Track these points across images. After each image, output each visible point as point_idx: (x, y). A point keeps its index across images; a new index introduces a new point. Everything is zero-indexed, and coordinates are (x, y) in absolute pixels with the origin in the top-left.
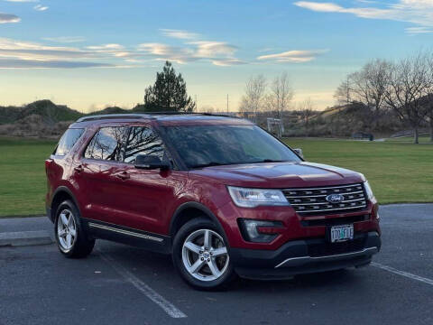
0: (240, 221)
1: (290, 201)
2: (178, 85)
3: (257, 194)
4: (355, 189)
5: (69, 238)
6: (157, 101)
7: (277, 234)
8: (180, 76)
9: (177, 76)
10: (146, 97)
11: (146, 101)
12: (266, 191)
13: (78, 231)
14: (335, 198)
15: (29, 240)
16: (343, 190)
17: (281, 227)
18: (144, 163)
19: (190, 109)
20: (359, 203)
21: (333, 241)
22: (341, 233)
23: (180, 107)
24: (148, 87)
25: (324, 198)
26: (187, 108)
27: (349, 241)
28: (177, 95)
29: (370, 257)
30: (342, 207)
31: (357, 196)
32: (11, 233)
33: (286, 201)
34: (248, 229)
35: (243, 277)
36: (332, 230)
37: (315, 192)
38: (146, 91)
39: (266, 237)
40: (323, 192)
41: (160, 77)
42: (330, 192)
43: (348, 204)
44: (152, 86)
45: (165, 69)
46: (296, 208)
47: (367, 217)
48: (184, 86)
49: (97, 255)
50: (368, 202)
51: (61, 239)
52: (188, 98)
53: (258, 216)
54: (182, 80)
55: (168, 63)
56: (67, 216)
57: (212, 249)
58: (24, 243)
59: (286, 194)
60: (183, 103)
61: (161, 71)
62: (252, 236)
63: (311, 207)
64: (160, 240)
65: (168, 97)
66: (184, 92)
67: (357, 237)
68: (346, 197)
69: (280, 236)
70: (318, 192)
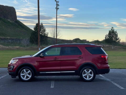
2: (115, 34)
6: (109, 38)
8: (116, 31)
10: (105, 38)
11: (105, 39)
23: (116, 40)
24: (106, 35)
26: (118, 41)
28: (115, 37)
41: (110, 32)
44: (108, 34)
45: (111, 29)
48: (117, 34)
52: (118, 38)
54: (116, 33)
65: (112, 37)
66: (117, 36)
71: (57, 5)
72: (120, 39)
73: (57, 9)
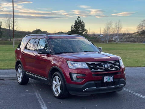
0: (70, 74)
1: (89, 67)
2: (82, 24)
3: (77, 64)
4: (115, 62)
5: (21, 77)
6: (75, 30)
7: (83, 79)
8: (83, 22)
9: (82, 21)
10: (71, 29)
12: (80, 63)
13: (23, 75)
14: (106, 66)
15: (10, 78)
16: (111, 63)
17: (85, 76)
18: (41, 52)
19: (86, 33)
20: (117, 68)
21: (105, 82)
22: (108, 79)
23: (83, 32)
25: (102, 66)
27: (111, 82)
29: (122, 88)
30: (109, 69)
31: (116, 65)
32: (4, 75)
33: (87, 66)
34: (73, 77)
35: (72, 94)
36: (105, 77)
37: (99, 64)
38: (71, 26)
39: (79, 80)
40: (102, 63)
41: (76, 22)
42: (105, 64)
43: (112, 68)
44: (73, 25)
45: (78, 19)
46: (91, 69)
47: (119, 73)
48: (84, 25)
49: (30, 84)
50: (120, 67)
51: (18, 78)
52: (85, 29)
53: (78, 72)
54: (83, 23)
55: (79, 17)
56: (20, 70)
58: (8, 79)
59: (87, 64)
60: (84, 31)
61: (76, 20)
62: (74, 79)
63: (97, 69)
64: (46, 79)
65: (79, 28)
66: (84, 27)
67: (115, 80)
68: (111, 66)
69: (85, 79)
70: (100, 64)
72: (87, 30)
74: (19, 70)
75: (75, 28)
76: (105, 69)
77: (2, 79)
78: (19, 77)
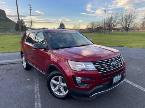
0: (73, 76)
1: (96, 67)
4: (119, 58)
16: (116, 59)
17: (93, 80)
20: (121, 64)
21: (114, 83)
22: (117, 79)
25: (110, 64)
27: (119, 81)
30: (116, 67)
31: (120, 61)
32: (15, 60)
33: (94, 68)
37: (106, 62)
39: (86, 85)
40: (109, 61)
42: (112, 61)
43: (118, 65)
46: (99, 71)
48: (64, 25)
50: (124, 62)
57: (62, 83)
58: (18, 62)
59: (94, 64)
61: (61, 23)
63: (105, 69)
64: (45, 74)
68: (117, 62)
71: (30, 7)
73: (30, 10)
74: (23, 58)
75: (61, 27)
76: (113, 68)
77: (13, 63)
78: (24, 63)
